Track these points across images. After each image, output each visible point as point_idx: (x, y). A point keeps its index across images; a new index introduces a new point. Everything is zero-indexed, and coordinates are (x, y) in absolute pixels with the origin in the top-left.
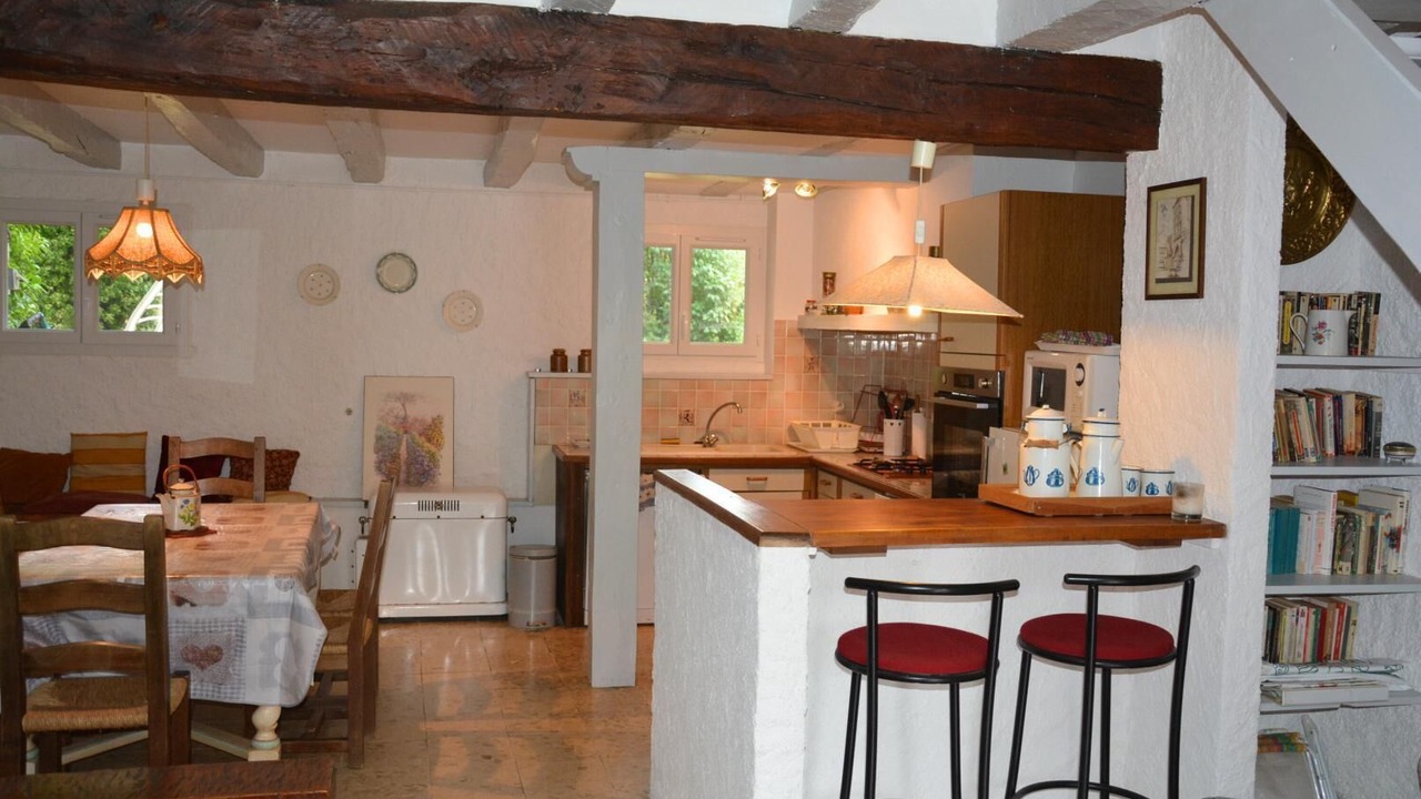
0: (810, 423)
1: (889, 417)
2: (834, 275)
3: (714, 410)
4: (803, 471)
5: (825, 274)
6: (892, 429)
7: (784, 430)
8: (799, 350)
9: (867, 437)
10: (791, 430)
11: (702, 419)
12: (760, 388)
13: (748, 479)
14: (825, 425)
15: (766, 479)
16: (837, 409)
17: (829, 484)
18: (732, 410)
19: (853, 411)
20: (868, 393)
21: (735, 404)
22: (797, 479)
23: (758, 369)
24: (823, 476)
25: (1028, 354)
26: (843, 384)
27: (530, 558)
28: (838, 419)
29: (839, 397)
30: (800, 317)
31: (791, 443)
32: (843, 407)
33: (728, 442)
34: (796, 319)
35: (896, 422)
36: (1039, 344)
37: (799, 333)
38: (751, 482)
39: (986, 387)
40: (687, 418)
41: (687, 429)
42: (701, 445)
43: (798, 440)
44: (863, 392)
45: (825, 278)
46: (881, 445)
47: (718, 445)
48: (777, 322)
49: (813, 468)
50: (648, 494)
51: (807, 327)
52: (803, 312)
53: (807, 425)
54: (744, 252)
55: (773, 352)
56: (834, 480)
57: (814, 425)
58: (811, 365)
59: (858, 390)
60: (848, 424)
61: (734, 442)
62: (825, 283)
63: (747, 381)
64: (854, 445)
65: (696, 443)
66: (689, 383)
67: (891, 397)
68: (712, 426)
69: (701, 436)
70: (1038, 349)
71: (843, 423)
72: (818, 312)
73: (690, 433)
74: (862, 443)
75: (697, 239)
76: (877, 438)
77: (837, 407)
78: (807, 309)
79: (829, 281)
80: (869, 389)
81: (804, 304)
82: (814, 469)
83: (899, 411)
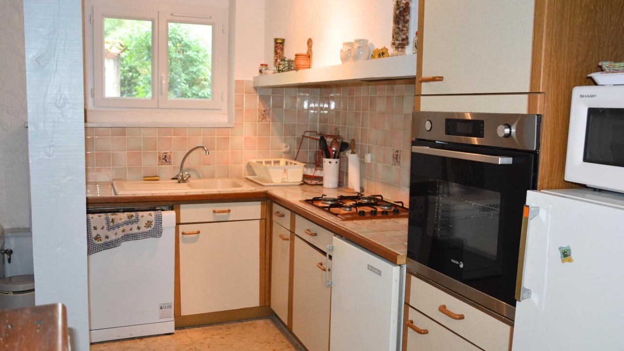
0: (264, 160)
1: (328, 157)
2: (283, 40)
3: (187, 151)
4: (260, 203)
5: (276, 40)
6: (330, 167)
7: (243, 166)
8: (254, 103)
9: (310, 172)
10: (249, 166)
11: (177, 160)
12: (224, 134)
13: (214, 212)
14: (275, 162)
15: (229, 211)
16: (284, 150)
17: (283, 216)
18: (202, 151)
19: (296, 151)
20: (307, 137)
21: (203, 147)
22: (255, 209)
23: (222, 119)
24: (276, 208)
25: (578, 91)
26: (288, 131)
27: (14, 293)
28: (285, 158)
29: (285, 141)
30: (255, 78)
31: (249, 177)
32: (288, 149)
33: (199, 178)
34: (252, 79)
35: (333, 161)
36: (597, 76)
37: (253, 90)
38: (217, 214)
39: (508, 136)
40: (165, 159)
41: (166, 167)
42: (176, 181)
43: (254, 174)
44: (304, 136)
45: (276, 43)
46: (321, 179)
47: (191, 181)
48: (237, 81)
49: (267, 199)
50: (123, 231)
51: (260, 85)
52: (257, 74)
53: (261, 163)
54: (210, 28)
55: (234, 105)
56: (288, 213)
57: (267, 163)
58: (264, 115)
59: (299, 135)
60: (294, 162)
61: (204, 178)
62: (276, 47)
63: (212, 129)
64: (299, 179)
65: (173, 179)
66: (165, 130)
67: (329, 140)
68: (186, 165)
69: (176, 174)
70: (596, 84)
71: (289, 161)
72: (270, 72)
73: (167, 171)
74: (305, 177)
75: (172, 14)
76: (318, 173)
77: (284, 148)
78: (261, 71)
79: (279, 45)
80: (307, 134)
81: (258, 67)
82: (269, 201)
83: (336, 152)
